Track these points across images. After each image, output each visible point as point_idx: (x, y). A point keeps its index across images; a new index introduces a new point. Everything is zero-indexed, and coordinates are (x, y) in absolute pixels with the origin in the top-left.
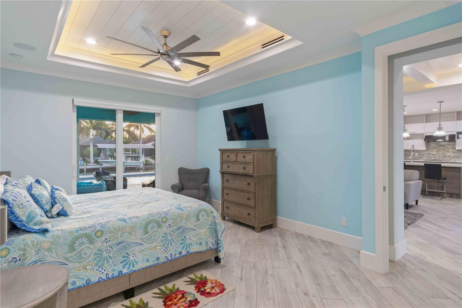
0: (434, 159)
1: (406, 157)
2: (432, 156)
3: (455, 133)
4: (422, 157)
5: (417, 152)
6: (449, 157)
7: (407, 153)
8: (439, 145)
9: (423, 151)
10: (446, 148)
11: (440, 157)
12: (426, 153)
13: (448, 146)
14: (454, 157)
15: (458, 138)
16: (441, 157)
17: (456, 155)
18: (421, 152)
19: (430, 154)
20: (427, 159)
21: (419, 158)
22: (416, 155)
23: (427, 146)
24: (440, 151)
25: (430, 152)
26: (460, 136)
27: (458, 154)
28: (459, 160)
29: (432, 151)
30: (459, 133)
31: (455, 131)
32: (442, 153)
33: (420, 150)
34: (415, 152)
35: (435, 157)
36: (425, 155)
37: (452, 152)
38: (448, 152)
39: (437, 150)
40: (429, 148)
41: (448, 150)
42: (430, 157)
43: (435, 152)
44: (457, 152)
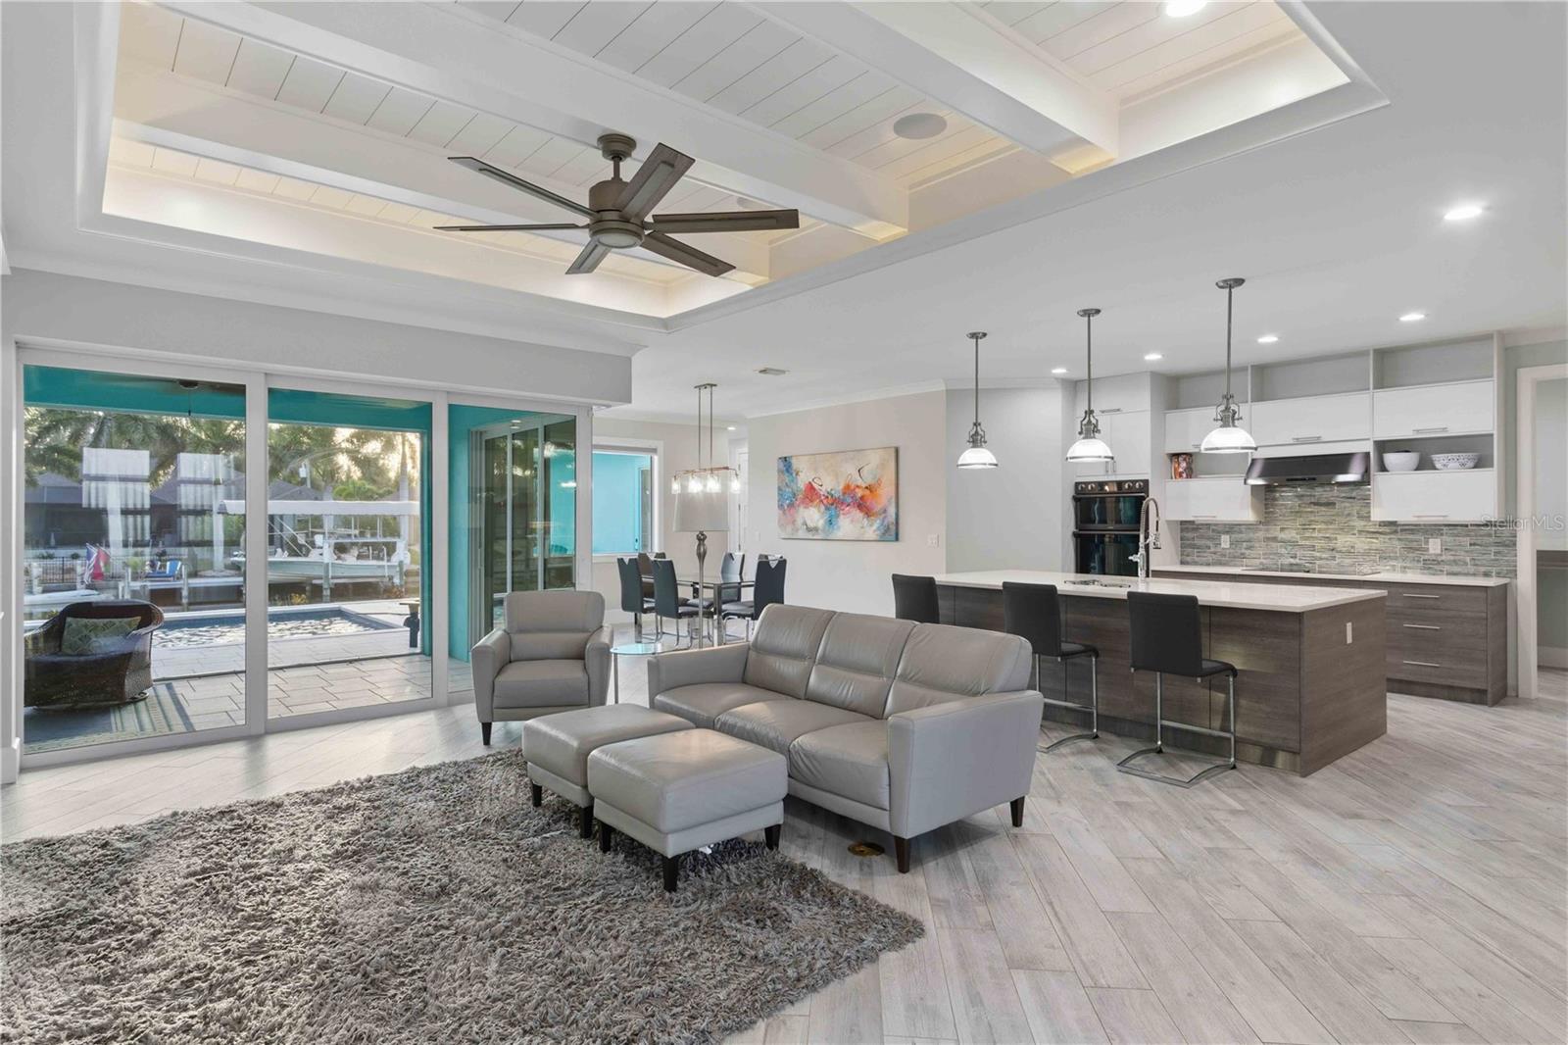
0: (1292, 561)
1: (1188, 556)
2: (1283, 551)
3: (1368, 447)
4: (1247, 552)
5: (1227, 533)
6: (1350, 552)
7: (1190, 535)
8: (1313, 500)
9: (1249, 526)
10: (1338, 515)
12: (1261, 535)
13: (1347, 505)
14: (1367, 553)
15: (1383, 468)
16: (1318, 554)
17: (1377, 543)
18: (1241, 532)
19: (1275, 539)
20: (1264, 561)
21: (1235, 557)
22: (1223, 546)
23: (1266, 505)
24: (1314, 529)
25: (1275, 532)
26: (1391, 458)
27: (1387, 540)
28: (1388, 568)
29: (1282, 529)
30: (1383, 447)
31: (1368, 439)
32: (1321, 535)
33: (1240, 525)
34: (1218, 533)
35: (1294, 554)
36: (1259, 546)
37: (1362, 531)
38: (1346, 530)
39: (1302, 525)
40: (1274, 513)
41: (1345, 525)
42: (1278, 553)
43: (1297, 534)
44: (1382, 533)
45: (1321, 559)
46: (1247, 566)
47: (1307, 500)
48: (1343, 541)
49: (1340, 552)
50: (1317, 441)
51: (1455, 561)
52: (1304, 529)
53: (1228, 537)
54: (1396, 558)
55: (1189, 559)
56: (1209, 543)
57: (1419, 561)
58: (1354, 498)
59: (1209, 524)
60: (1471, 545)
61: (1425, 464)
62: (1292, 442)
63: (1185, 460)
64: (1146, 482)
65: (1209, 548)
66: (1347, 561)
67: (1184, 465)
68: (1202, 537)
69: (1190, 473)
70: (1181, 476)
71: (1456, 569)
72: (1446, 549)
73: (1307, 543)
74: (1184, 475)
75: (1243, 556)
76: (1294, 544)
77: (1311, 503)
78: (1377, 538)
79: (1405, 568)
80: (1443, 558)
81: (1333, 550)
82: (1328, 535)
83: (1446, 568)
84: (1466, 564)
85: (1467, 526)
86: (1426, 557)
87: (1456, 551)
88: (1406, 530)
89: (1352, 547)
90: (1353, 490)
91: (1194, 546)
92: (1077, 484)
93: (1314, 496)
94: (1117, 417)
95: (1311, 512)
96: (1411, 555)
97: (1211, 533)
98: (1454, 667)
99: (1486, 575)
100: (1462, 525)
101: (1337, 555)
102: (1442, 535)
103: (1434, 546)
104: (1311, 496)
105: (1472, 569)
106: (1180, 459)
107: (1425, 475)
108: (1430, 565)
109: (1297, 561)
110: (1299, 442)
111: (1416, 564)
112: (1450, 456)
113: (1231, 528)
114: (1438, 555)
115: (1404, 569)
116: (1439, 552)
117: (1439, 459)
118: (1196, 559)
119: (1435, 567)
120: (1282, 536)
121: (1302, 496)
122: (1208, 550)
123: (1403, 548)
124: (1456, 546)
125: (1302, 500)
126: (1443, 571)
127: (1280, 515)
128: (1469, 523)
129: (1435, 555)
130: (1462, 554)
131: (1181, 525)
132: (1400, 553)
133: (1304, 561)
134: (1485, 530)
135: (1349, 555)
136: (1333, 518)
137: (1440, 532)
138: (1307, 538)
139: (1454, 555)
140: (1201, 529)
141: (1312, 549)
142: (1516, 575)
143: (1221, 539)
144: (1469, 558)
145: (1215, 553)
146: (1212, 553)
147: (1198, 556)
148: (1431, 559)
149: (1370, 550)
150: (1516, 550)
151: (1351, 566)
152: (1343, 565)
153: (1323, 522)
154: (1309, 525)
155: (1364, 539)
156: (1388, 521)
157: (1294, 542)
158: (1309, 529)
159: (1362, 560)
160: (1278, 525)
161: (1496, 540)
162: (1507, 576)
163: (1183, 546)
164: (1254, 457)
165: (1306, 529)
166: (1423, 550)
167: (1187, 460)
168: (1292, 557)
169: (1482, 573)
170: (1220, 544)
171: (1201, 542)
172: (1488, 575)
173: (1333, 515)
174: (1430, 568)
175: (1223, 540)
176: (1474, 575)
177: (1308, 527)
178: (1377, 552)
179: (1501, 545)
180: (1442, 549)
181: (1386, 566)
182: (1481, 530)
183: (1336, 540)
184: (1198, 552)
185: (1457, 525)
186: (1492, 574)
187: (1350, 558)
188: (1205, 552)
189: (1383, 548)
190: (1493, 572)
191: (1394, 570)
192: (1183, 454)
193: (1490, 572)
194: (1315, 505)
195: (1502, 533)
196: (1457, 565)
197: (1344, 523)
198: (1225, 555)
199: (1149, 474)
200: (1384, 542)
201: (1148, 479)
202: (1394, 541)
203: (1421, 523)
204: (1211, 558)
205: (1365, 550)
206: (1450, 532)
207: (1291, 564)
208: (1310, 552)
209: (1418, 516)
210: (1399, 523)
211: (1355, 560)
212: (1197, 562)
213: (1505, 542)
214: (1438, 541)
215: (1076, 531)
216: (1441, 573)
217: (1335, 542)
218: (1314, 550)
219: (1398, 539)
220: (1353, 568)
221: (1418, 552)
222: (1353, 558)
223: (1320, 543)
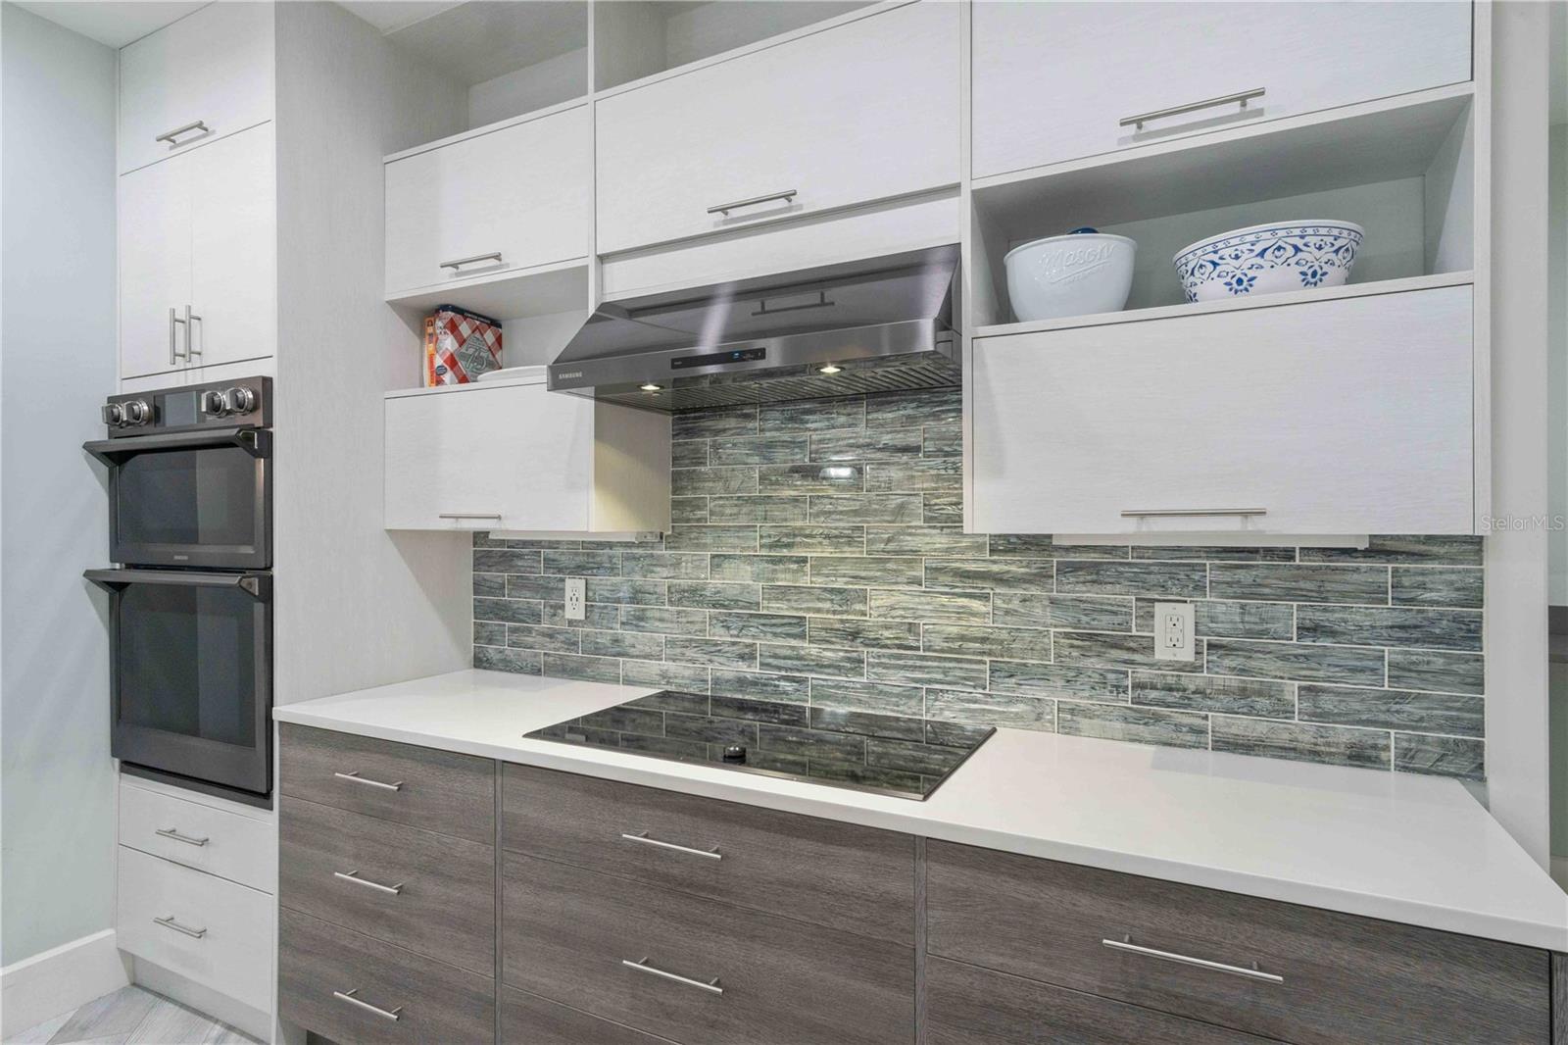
0: (745, 669)
1: (490, 641)
2: (720, 635)
3: (952, 225)
4: (629, 635)
5: (578, 570)
6: (905, 645)
7: (493, 576)
8: (799, 459)
10: (864, 511)
11: (806, 648)
12: (661, 579)
13: (895, 474)
14: (957, 648)
17: (981, 615)
19: (693, 595)
20: (671, 667)
21: (597, 651)
22: (570, 613)
23: (676, 477)
24: (804, 560)
25: (692, 567)
27: (1015, 604)
28: (1019, 708)
29: (718, 560)
31: (953, 189)
32: (820, 581)
33: (610, 545)
34: (560, 571)
35: (747, 646)
36: (657, 615)
37: (936, 569)
38: (890, 566)
39: (771, 547)
40: (697, 505)
41: (891, 546)
42: (707, 642)
43: (757, 578)
44: (999, 579)
45: (820, 666)
46: (629, 682)
47: (783, 458)
48: (884, 603)
49: (876, 643)
51: (1243, 692)
52: (775, 560)
53: (580, 584)
54: (1043, 676)
55: (492, 650)
56: (537, 602)
57: (1119, 688)
58: (916, 449)
59: (536, 545)
60: (1304, 630)
62: (709, 224)
63: (453, 327)
64: (262, 386)
65: (538, 618)
66: (896, 679)
68: (520, 584)
70: (439, 382)
71: (1246, 726)
72: (1210, 646)
73: (784, 608)
74: (450, 375)
75: (619, 648)
76: (745, 609)
77: (795, 470)
78: (985, 598)
79: (1072, 711)
80: (1200, 680)
81: (854, 635)
82: (840, 584)
83: (1214, 719)
84: (1283, 710)
85: (1288, 554)
86: (1144, 674)
87: (1249, 652)
88: (1076, 568)
89: (911, 628)
90: (911, 420)
91: (502, 612)
92: (113, 400)
93: (801, 445)
95: (795, 500)
96: (1094, 663)
97: (541, 573)
99: (1361, 756)
100: (1269, 552)
101: (865, 652)
102: (1199, 588)
103: (1173, 632)
104: (792, 441)
105: (1301, 729)
106: (439, 323)
109: (756, 671)
111: (1108, 701)
112: (1267, 234)
113: (589, 555)
114: (1184, 667)
115: (1071, 718)
116: (1187, 655)
117: (1215, 261)
118: (509, 651)
119: (1176, 714)
120: (715, 582)
121: (771, 445)
122: (536, 627)
123: (1067, 635)
124: (1250, 633)
125: (770, 460)
126: (1201, 732)
127: (712, 513)
128: (1298, 546)
129: (1171, 665)
130: (1272, 666)
131: (475, 544)
132: (1058, 656)
133: (776, 673)
134: (1357, 570)
135: (899, 657)
136: (857, 521)
137: (1196, 576)
138: (783, 593)
139: (1243, 671)
140: (520, 556)
141: (796, 630)
142: (1481, 766)
143: (563, 589)
144: (1297, 683)
145: (551, 636)
146: (544, 635)
147: (513, 644)
148: (1160, 683)
149: (963, 638)
150: (1480, 659)
151: (910, 694)
152: (881, 692)
153: (828, 537)
154: (788, 546)
155: (944, 599)
156: (1018, 536)
157: (750, 605)
158: (790, 559)
159: (940, 677)
160: (705, 546)
161: (1399, 618)
162: (1443, 766)
163: (481, 611)
164: (609, 299)
165: (780, 560)
166: (1132, 645)
167: (465, 329)
168: (742, 657)
169: (1342, 749)
170: (562, 607)
171: (520, 600)
172: (1369, 759)
173: (856, 513)
174: (1158, 718)
175: (568, 594)
176: (1315, 755)
177: (785, 552)
178: (987, 647)
179: (1416, 634)
180: (1198, 643)
181: (1010, 701)
182: (1344, 570)
183: (864, 600)
184: (513, 631)
185: (1253, 551)
186: (1383, 755)
187: (904, 667)
188: (529, 631)
189: (1004, 635)
190: (1387, 748)
191: (1039, 717)
192: (445, 308)
193: (1375, 747)
194: (804, 477)
195: (1422, 586)
196: (1251, 711)
197: (889, 541)
198: (575, 644)
199: (274, 360)
200: (1007, 612)
201: (271, 380)
202: (1038, 611)
203: (1131, 544)
204: (542, 650)
205: (947, 639)
206: (1227, 576)
207: (742, 683)
208: (794, 643)
209: (1142, 515)
210: (1055, 542)
211: (918, 675)
212: (510, 662)
213: (1432, 622)
214: (1187, 611)
215: (117, 566)
216: (1191, 738)
217: (858, 607)
218: (801, 636)
219: (1053, 602)
220: (913, 702)
221: (1115, 654)
222: (914, 668)
223: (819, 611)
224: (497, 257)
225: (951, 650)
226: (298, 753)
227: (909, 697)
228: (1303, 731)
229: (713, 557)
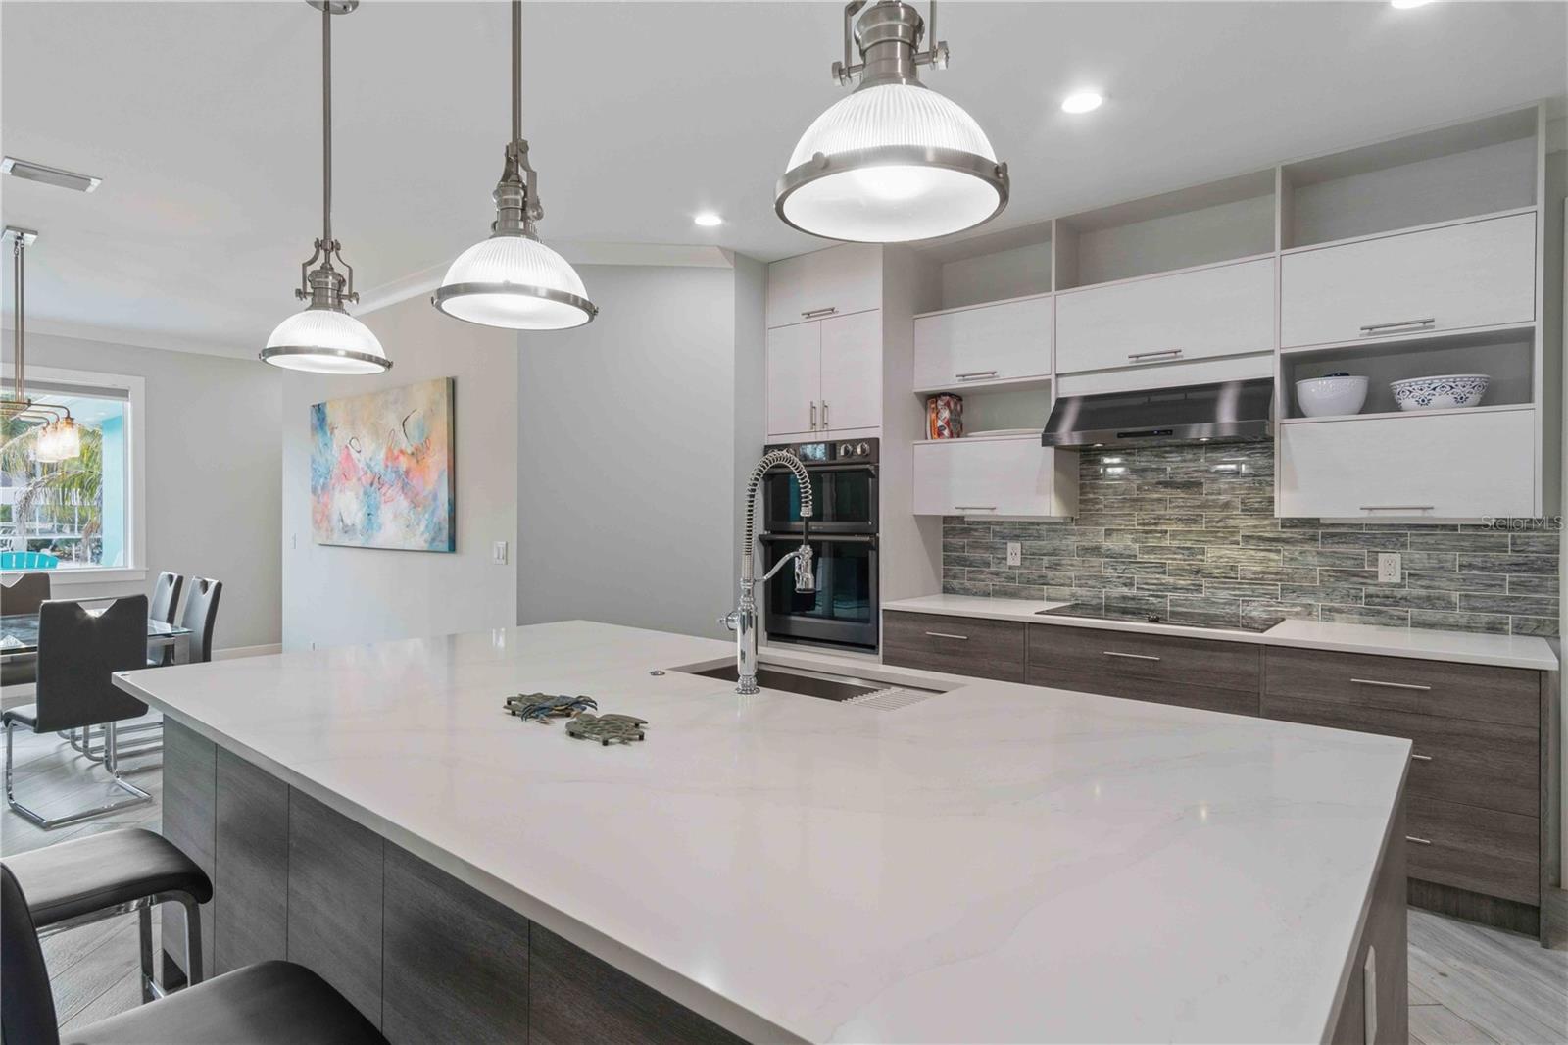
0: (1125, 591)
1: (955, 578)
2: (1110, 572)
3: (1269, 368)
4: (1050, 573)
5: (1016, 538)
6: (1229, 576)
7: (957, 541)
8: (1162, 478)
9: (1051, 525)
10: (1204, 506)
11: (1167, 579)
12: (1072, 542)
13: (1223, 486)
14: (1259, 579)
15: (1294, 410)
16: (1171, 580)
17: (1276, 560)
18: (1039, 538)
19: (1095, 550)
20: (1080, 591)
21: (1028, 582)
22: (1010, 562)
23: (1082, 487)
24: (1166, 532)
25: (1096, 537)
26: (1313, 390)
27: (1296, 555)
28: (1299, 609)
29: (1109, 533)
30: (1301, 365)
31: (1271, 352)
32: (1176, 543)
33: (1038, 524)
34: (1003, 538)
35: (1128, 578)
36: (1070, 562)
37: (1248, 536)
38: (1220, 535)
39: (1143, 525)
40: (1095, 501)
41: (1219, 525)
42: (1102, 577)
43: (1135, 541)
44: (1285, 541)
45: (1175, 589)
46: (1049, 599)
47: (1151, 477)
48: (1216, 555)
50: (1173, 359)
51: (1428, 598)
52: (1146, 532)
53: (1018, 545)
54: (1313, 592)
55: (955, 583)
56: (988, 556)
57: (1357, 598)
58: (1236, 473)
59: (989, 523)
60: (1462, 566)
61: (1379, 401)
62: (1127, 362)
63: (947, 404)
64: (874, 443)
65: (988, 564)
66: (1223, 595)
67: (945, 414)
68: (975, 546)
69: (957, 428)
70: (940, 435)
71: (1430, 615)
72: (1410, 575)
73: (1152, 558)
74: (946, 433)
75: (1043, 581)
76: (1127, 558)
77: (1160, 483)
78: (1278, 551)
79: (1330, 610)
80: (1404, 592)
81: (1197, 572)
82: (1188, 544)
83: (1413, 612)
84: (1450, 605)
85: (1454, 528)
86: (1372, 590)
87: (1432, 578)
88: (1333, 535)
89: (1233, 568)
90: (1233, 457)
91: (963, 561)
92: (765, 449)
93: (1164, 470)
94: (828, 322)
95: (1160, 500)
96: (1343, 585)
97: (990, 539)
98: (1462, 846)
99: (1494, 628)
100: (1444, 527)
101: (1203, 581)
102: (1404, 545)
103: (1389, 568)
104: (1158, 469)
105: (1459, 615)
106: (940, 403)
107: (1380, 424)
108: (1381, 607)
109: (1134, 592)
110: (1140, 362)
111: (1351, 604)
112: (1437, 381)
113: (1023, 529)
114: (1395, 586)
115: (1329, 613)
116: (1397, 579)
117: (1410, 391)
118: (968, 584)
119: (1391, 610)
120: (1109, 544)
121: (1144, 470)
122: (987, 570)
123: (1327, 571)
124: (1433, 568)
125: (1144, 479)
126: (1405, 619)
127: (1106, 506)
128: (1459, 523)
129: (1388, 585)
130: (1444, 584)
131: (944, 523)
132: (1321, 581)
133: (1147, 593)
134: (1492, 536)
135: (1225, 583)
136: (1198, 511)
137: (1402, 540)
138: (1153, 550)
139: (1428, 588)
140: (976, 530)
141: (1161, 570)
142: (1558, 632)
143: (1006, 549)
144: (1458, 593)
145: (997, 575)
146: (992, 574)
147: (970, 580)
148: (1381, 594)
149: (1264, 573)
150: (1557, 579)
151: (1229, 603)
152: (1214, 602)
153: (1180, 519)
154: (1156, 524)
155: (1253, 552)
156: (1298, 519)
157: (1129, 556)
158: (1156, 532)
159: (1251, 593)
160: (1102, 525)
161: (1515, 559)
162: (1538, 632)
163: (947, 561)
164: (1061, 396)
165: (1151, 532)
166: (1366, 575)
167: (952, 405)
168: (1125, 585)
169: (1483, 625)
170: (1006, 559)
171: (976, 555)
172: (1498, 630)
173: (1198, 507)
174: (1379, 612)
175: (1009, 550)
176: (1468, 628)
177: (1153, 528)
178: (1279, 577)
179: (1524, 568)
180: (1403, 574)
181: (1293, 605)
182: (1485, 536)
183: (1204, 553)
184: (970, 572)
185: (1435, 527)
186: (1506, 628)
187: (1228, 589)
188: (982, 572)
189: (1290, 571)
190: (1507, 624)
191: (1310, 614)
192: (944, 394)
193: (1501, 624)
194: (1165, 487)
195: (1527, 544)
196: (1433, 607)
197: (1218, 522)
198: (1014, 579)
199: (880, 430)
200: (1291, 559)
201: (878, 440)
202: (1311, 558)
203: (1364, 523)
204: (990, 584)
205: (1254, 574)
206: (1420, 540)
207: (1124, 598)
208: (1158, 576)
209: (1371, 509)
210: (1322, 522)
211: (1237, 593)
212: (969, 589)
213: (1533, 562)
214: (1397, 558)
215: (766, 533)
216: (1400, 622)
217: (1200, 557)
218: (1164, 573)
219: (1318, 553)
220: (1233, 607)
221: (1356, 579)
222: (1234, 589)
223: (1175, 559)
224: (993, 373)
225: (1256, 579)
226: (898, 625)
227: (1231, 604)
228: (1462, 616)
229: (1106, 530)
